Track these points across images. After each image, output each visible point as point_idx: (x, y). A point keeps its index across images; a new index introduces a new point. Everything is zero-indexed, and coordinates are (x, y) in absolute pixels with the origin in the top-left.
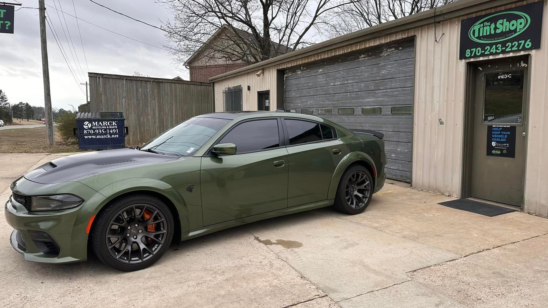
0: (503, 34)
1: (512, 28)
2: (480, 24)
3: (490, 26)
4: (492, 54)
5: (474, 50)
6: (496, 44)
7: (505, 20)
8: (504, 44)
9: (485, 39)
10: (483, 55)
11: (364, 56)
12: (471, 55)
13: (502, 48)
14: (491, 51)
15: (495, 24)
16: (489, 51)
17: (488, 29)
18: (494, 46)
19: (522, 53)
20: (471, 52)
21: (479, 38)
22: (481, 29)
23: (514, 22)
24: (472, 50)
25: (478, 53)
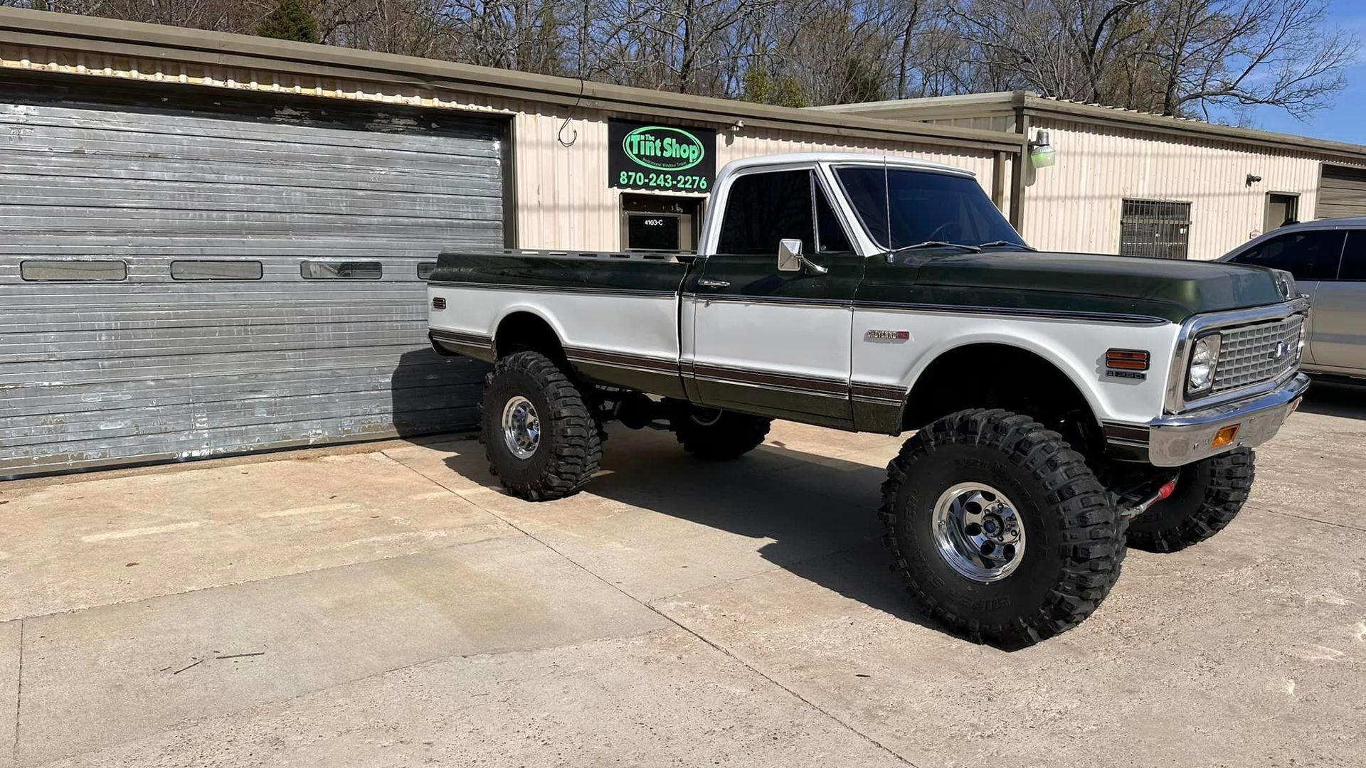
0: (672, 161)
1: (685, 156)
2: (641, 134)
3: (654, 142)
4: (659, 187)
5: (633, 174)
6: (665, 173)
7: (674, 140)
8: (675, 175)
9: (649, 161)
10: (646, 186)
11: (295, 113)
12: (629, 181)
13: (672, 180)
14: (658, 182)
15: (662, 142)
16: (656, 182)
17: (652, 147)
18: (662, 176)
19: (696, 195)
20: (629, 178)
21: (638, 156)
22: (642, 143)
23: (685, 146)
24: (630, 173)
25: (640, 181)
